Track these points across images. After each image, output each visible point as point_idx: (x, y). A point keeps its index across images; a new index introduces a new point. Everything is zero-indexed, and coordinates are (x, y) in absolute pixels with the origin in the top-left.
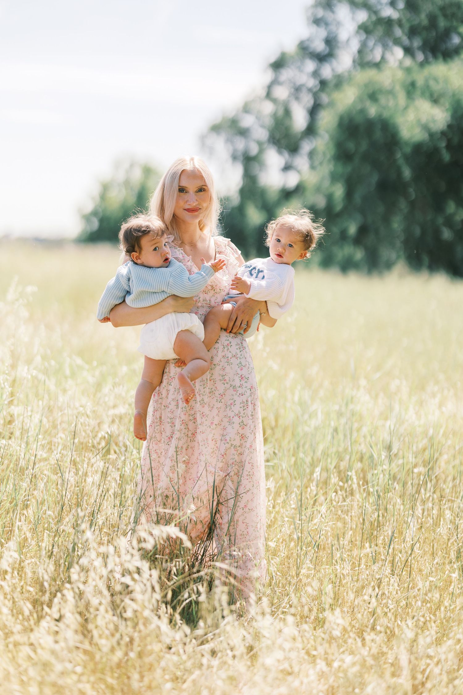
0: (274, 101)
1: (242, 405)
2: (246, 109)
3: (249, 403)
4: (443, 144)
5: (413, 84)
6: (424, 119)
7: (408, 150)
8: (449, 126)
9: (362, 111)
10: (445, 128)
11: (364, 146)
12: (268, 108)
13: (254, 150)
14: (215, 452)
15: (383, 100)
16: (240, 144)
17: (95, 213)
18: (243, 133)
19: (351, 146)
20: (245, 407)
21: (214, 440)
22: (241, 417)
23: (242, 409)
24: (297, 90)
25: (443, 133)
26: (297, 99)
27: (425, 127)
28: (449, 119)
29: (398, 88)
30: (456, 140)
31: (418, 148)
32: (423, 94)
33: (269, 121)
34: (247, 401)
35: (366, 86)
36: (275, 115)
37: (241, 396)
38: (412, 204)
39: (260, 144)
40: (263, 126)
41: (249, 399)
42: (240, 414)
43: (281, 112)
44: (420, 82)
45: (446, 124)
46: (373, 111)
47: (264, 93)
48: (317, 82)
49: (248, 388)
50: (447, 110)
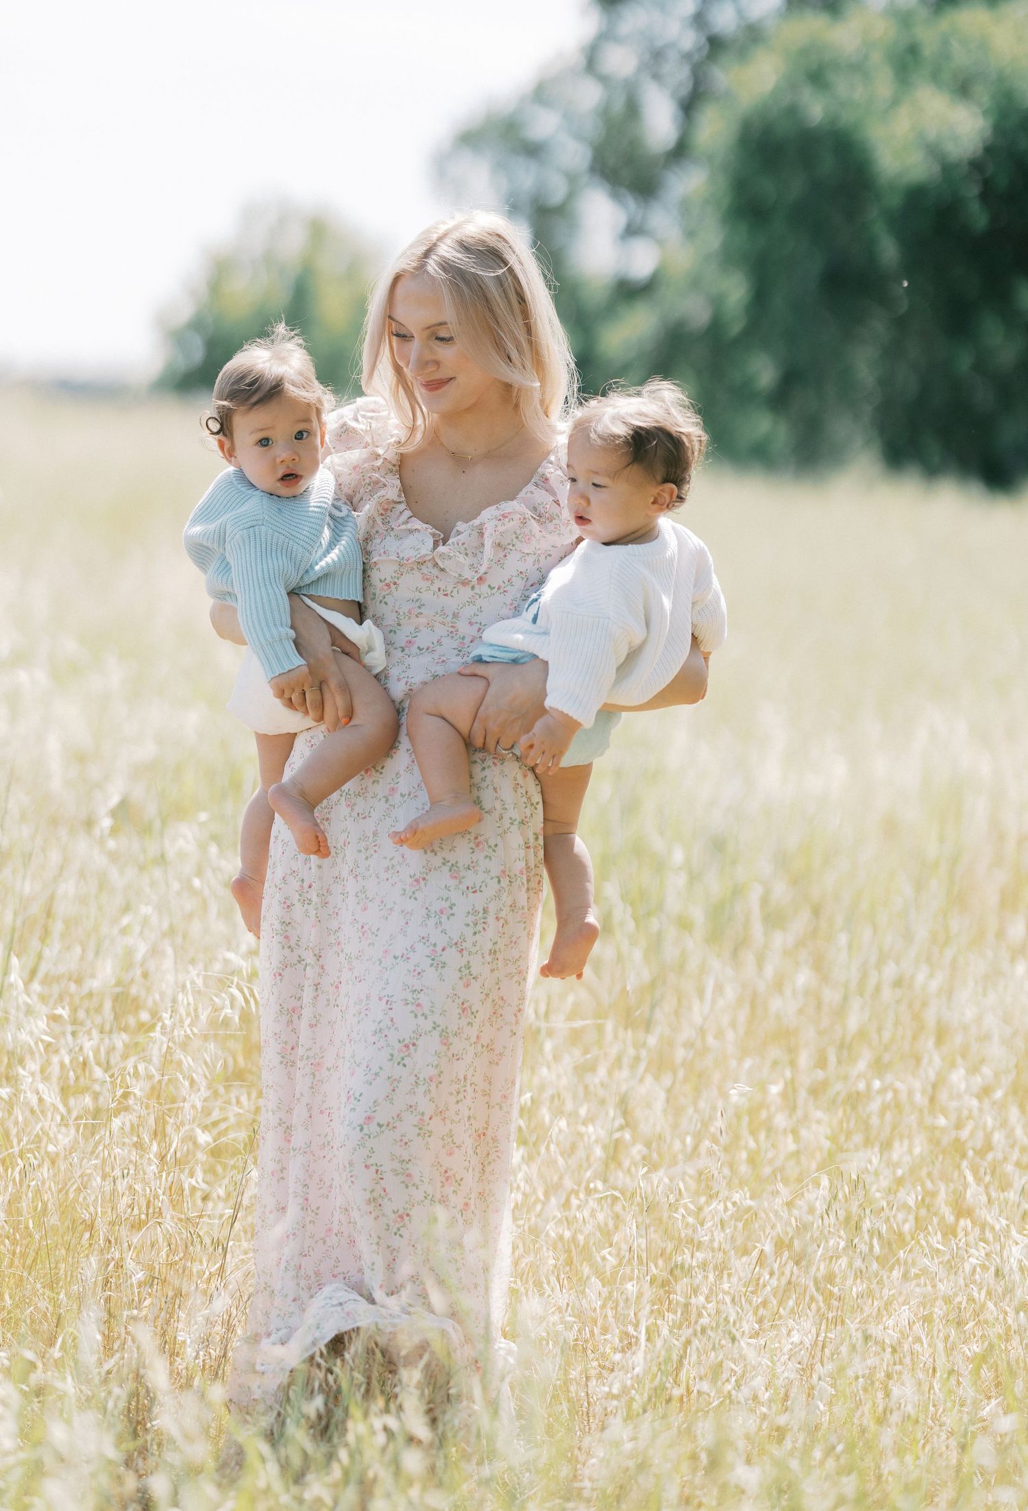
0: (604, 80)
1: (471, 919)
2: (541, 94)
3: (491, 919)
4: (972, 191)
5: (913, 50)
6: (932, 134)
7: (895, 201)
8: (989, 150)
9: (792, 111)
10: (980, 152)
11: (796, 186)
12: (589, 96)
13: (557, 191)
14: (386, 1032)
15: (843, 86)
16: (526, 177)
17: (197, 324)
18: (534, 151)
19: (767, 187)
20: (479, 927)
21: (385, 999)
22: (465, 953)
23: (470, 930)
24: (655, 57)
25: (976, 165)
26: (656, 77)
27: (934, 150)
28: (988, 133)
29: (877, 58)
30: (1002, 182)
31: (916, 196)
32: (935, 77)
33: (592, 128)
34: (485, 911)
35: (804, 52)
36: (604, 112)
37: (471, 896)
38: (901, 323)
39: (572, 179)
40: (579, 137)
41: (492, 908)
42: (464, 944)
43: (619, 106)
44: (929, 49)
45: (980, 145)
46: (816, 110)
47: (580, 60)
48: (703, 40)
49: (493, 874)
50: (985, 113)
